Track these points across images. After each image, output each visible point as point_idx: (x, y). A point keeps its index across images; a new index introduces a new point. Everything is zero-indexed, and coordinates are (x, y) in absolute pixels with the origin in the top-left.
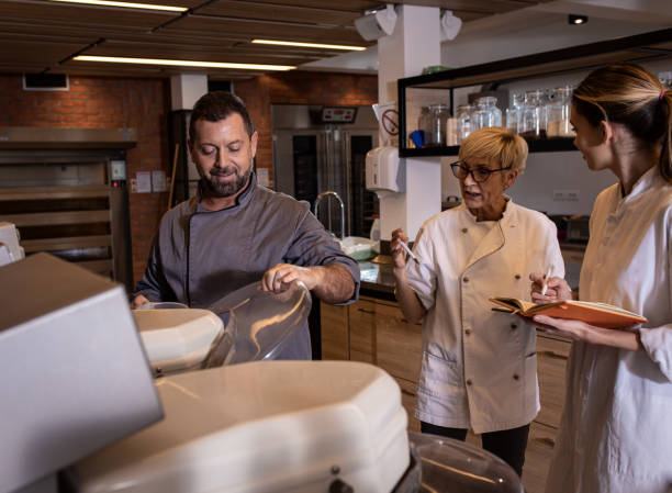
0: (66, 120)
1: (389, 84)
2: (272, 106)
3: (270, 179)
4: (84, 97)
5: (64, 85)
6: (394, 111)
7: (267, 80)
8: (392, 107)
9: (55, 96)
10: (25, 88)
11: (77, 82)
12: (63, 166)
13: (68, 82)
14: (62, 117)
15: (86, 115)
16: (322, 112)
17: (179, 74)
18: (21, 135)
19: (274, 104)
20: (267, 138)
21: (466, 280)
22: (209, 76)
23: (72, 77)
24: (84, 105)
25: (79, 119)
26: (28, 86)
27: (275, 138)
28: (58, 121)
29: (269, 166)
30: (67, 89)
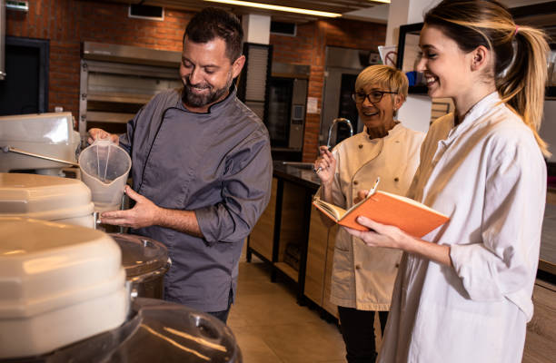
0: (159, 44)
1: (395, 30)
2: (327, 48)
3: (318, 107)
4: (175, 27)
5: (160, 16)
6: (395, 53)
7: (324, 25)
8: (394, 50)
9: (153, 24)
10: (130, 15)
11: (170, 15)
12: (158, 80)
13: (163, 13)
14: (156, 41)
15: (175, 40)
16: (369, 56)
17: (248, 14)
18: (125, 52)
19: (329, 46)
20: (319, 73)
21: (356, 183)
22: (272, 17)
23: (168, 10)
24: (174, 34)
25: (169, 44)
26: (133, 13)
27: (326, 74)
28: (153, 44)
29: (320, 97)
30: (162, 19)
